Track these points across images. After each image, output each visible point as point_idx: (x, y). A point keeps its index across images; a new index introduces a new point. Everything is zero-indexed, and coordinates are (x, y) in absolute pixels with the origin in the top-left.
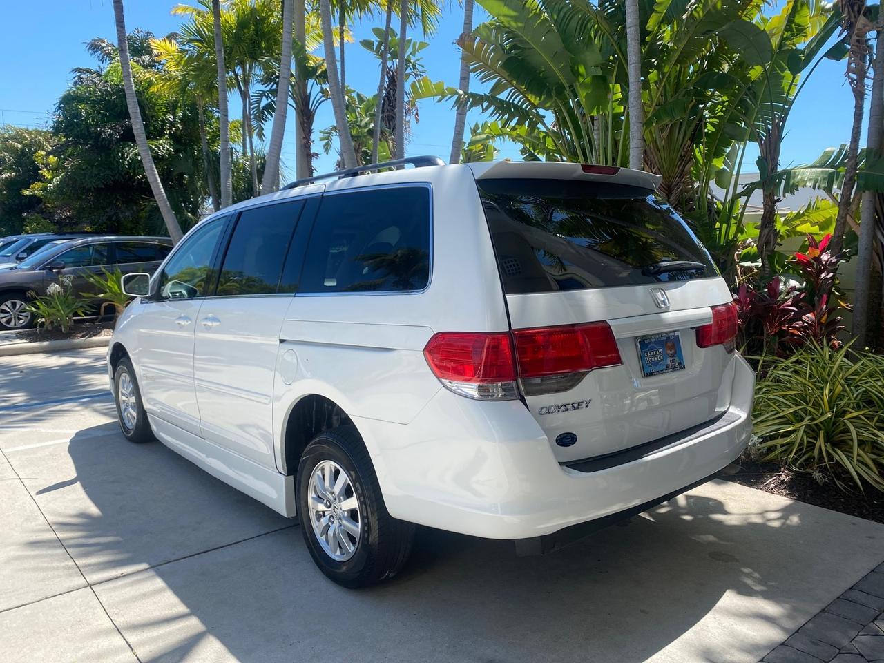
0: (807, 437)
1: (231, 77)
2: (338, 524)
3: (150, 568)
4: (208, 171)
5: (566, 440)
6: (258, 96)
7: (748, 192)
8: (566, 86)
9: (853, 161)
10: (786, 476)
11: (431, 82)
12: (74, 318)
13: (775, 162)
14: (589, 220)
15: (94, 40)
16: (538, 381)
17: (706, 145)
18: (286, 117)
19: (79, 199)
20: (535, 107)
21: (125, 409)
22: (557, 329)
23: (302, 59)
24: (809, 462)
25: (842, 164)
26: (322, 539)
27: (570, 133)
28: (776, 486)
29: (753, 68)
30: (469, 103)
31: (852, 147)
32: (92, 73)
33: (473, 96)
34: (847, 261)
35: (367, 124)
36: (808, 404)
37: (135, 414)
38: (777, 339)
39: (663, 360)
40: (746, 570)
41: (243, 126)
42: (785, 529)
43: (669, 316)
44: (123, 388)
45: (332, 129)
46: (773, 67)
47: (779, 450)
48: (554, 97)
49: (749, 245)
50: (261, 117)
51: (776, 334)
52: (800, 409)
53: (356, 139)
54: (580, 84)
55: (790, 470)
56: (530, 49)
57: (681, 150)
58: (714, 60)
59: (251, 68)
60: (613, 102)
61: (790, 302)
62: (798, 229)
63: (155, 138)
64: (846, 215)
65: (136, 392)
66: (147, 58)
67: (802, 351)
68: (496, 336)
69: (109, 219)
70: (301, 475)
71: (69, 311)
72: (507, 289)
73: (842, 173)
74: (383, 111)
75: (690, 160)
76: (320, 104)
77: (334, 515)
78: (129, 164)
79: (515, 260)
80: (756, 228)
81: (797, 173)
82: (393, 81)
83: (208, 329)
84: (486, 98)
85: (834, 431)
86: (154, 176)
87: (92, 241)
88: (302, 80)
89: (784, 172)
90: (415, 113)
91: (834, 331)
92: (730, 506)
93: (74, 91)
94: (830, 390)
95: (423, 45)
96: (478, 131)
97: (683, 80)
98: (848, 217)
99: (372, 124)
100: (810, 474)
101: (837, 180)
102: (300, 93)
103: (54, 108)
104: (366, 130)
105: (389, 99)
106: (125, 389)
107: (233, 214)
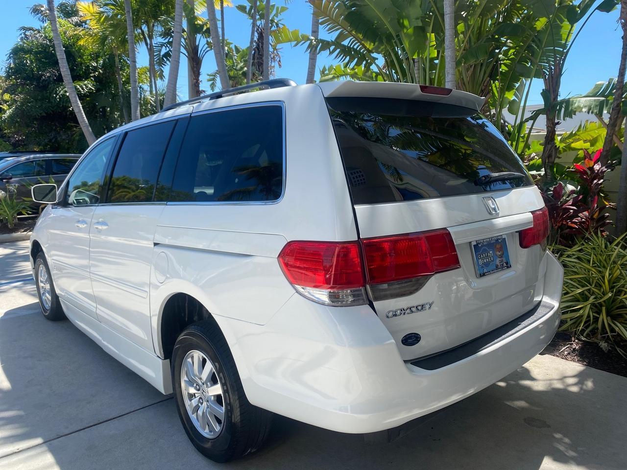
0: (593, 312)
1: (139, 34)
2: (206, 406)
3: (44, 443)
4: (123, 104)
5: (411, 339)
6: (158, 46)
7: (534, 118)
8: (394, 35)
9: (619, 92)
10: (577, 344)
11: (289, 31)
12: (18, 217)
13: (556, 93)
14: (419, 135)
15: (35, 5)
16: (385, 286)
17: (501, 81)
18: (179, 62)
19: (28, 126)
20: (370, 52)
21: (43, 293)
22: (402, 238)
23: (192, 18)
24: (594, 332)
25: (610, 94)
26: (193, 417)
27: (396, 73)
28: (569, 354)
29: (538, 20)
30: (318, 48)
31: (620, 80)
32: (34, 31)
33: (322, 41)
34: (612, 170)
35: (242, 68)
36: (591, 285)
37: (50, 298)
38: (559, 231)
39: (493, 261)
40: (558, 436)
41: (149, 71)
42: (584, 393)
43: (499, 222)
44: (41, 276)
45: (216, 73)
46: (554, 19)
47: (570, 323)
48: (385, 43)
49: (533, 159)
50: (161, 63)
51: (559, 227)
52: (586, 290)
53: (233, 79)
54: (405, 34)
55: (579, 340)
56: (365, 5)
57: (482, 85)
58: (508, 16)
59: (153, 26)
60: (430, 47)
61: (570, 202)
62: (573, 145)
63: (80, 80)
64: (613, 134)
65: (50, 280)
66: (75, 19)
67: (583, 242)
68: (345, 245)
69: (50, 141)
70: (175, 361)
71: (13, 211)
72: (355, 200)
73: (610, 101)
74: (254, 59)
75: (488, 93)
76: (206, 53)
77: (203, 398)
78: (60, 98)
79: (361, 172)
80: (540, 144)
81: (575, 102)
82: (261, 36)
83: (100, 231)
84: (333, 43)
85: (612, 307)
86: (78, 107)
87: (34, 158)
88: (192, 34)
89: (562, 102)
90: (278, 60)
91: (604, 225)
92: (535, 372)
93: (21, 45)
94: (610, 274)
95: (284, 9)
96: (325, 73)
97: (483, 30)
98: (614, 136)
99: (246, 69)
100: (597, 344)
101: (607, 106)
102: (191, 44)
103: (6, 58)
104: (241, 72)
105: (258, 50)
106: (43, 277)
107: (121, 134)
